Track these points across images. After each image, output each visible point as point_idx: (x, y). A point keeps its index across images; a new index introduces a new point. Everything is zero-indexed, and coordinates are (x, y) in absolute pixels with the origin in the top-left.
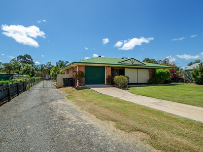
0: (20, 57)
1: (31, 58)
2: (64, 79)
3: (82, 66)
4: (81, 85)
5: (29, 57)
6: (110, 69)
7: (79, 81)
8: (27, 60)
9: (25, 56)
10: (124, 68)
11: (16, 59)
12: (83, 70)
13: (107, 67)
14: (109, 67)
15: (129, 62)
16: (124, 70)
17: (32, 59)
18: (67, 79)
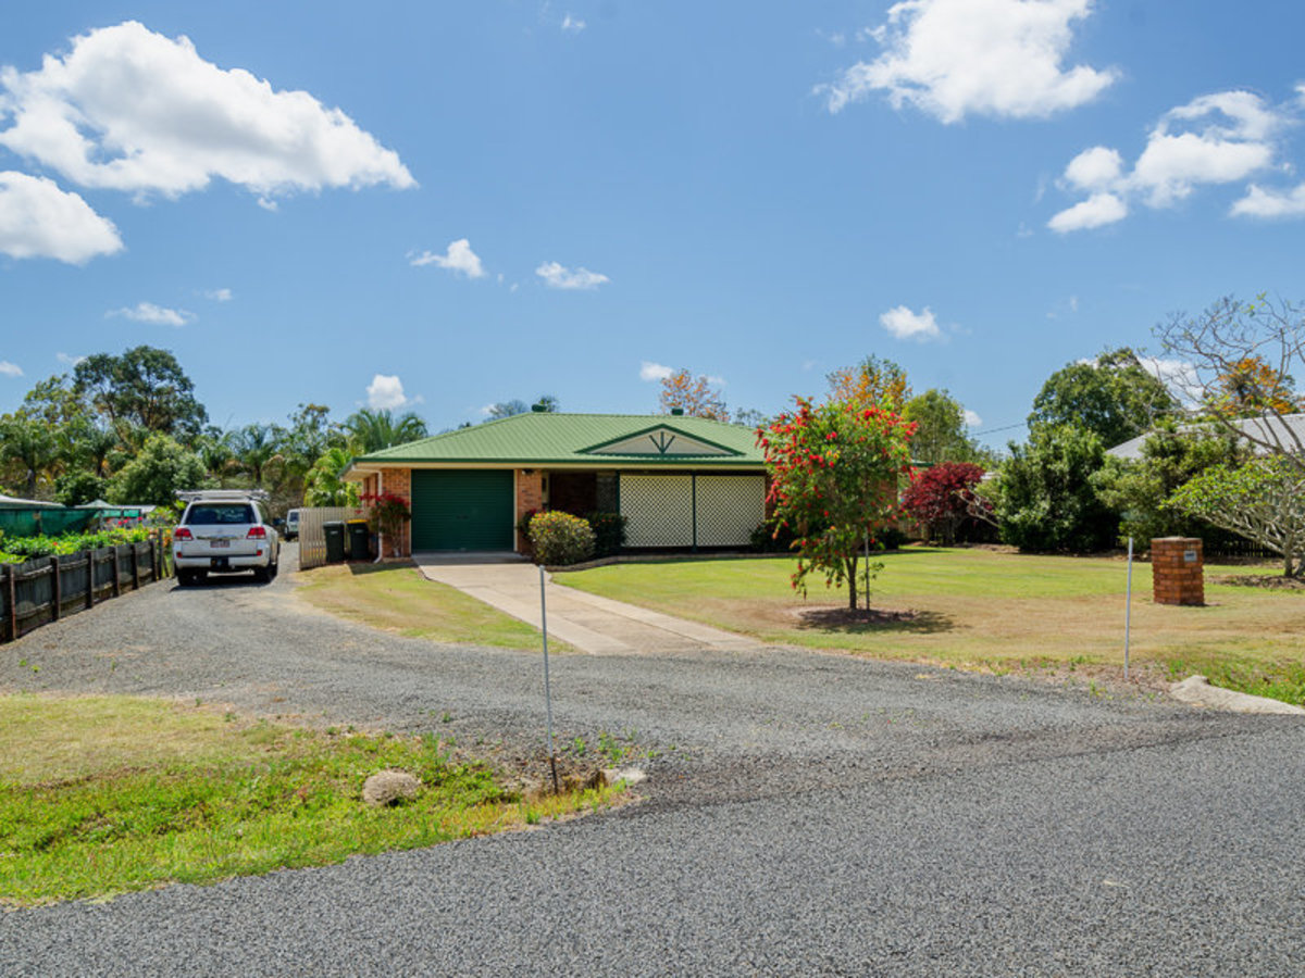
0: (98, 366)
1: (178, 373)
2: (328, 529)
3: (399, 471)
4: (392, 555)
5: (161, 363)
6: (537, 481)
7: (384, 538)
8: (147, 390)
9: (132, 358)
10: (619, 472)
11: (69, 385)
12: (404, 490)
13: (519, 470)
14: (529, 471)
15: (645, 445)
16: (617, 483)
17: (186, 384)
18: (340, 528)
